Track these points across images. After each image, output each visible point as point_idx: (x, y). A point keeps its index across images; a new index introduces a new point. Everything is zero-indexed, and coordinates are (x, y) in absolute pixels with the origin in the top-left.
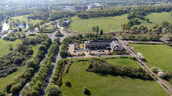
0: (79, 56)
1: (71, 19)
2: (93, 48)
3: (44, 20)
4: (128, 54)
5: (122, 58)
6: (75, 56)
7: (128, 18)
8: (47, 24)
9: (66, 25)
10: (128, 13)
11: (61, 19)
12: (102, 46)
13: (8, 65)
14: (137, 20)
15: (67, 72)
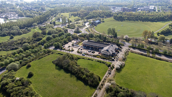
0: (67, 50)
4: (113, 60)
5: (99, 61)
12: (98, 48)
13: (17, 44)
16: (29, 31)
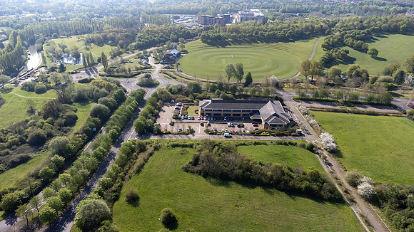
1: (183, 47)
2: (217, 117)
3: (122, 48)
4: (301, 135)
5: (281, 144)
6: (169, 133)
7: (323, 46)
8: (125, 57)
9: (169, 61)
10: (328, 34)
11: (162, 45)
12: (241, 113)
13: (14, 147)
14: (346, 51)
15: (138, 171)
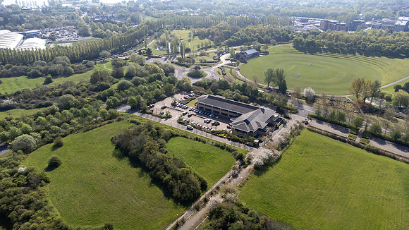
0: (157, 116)
1: (266, 48)
8: (210, 51)
9: (239, 59)
12: (229, 114)
13: (53, 96)
16: (90, 67)
